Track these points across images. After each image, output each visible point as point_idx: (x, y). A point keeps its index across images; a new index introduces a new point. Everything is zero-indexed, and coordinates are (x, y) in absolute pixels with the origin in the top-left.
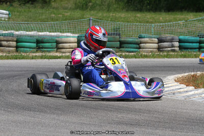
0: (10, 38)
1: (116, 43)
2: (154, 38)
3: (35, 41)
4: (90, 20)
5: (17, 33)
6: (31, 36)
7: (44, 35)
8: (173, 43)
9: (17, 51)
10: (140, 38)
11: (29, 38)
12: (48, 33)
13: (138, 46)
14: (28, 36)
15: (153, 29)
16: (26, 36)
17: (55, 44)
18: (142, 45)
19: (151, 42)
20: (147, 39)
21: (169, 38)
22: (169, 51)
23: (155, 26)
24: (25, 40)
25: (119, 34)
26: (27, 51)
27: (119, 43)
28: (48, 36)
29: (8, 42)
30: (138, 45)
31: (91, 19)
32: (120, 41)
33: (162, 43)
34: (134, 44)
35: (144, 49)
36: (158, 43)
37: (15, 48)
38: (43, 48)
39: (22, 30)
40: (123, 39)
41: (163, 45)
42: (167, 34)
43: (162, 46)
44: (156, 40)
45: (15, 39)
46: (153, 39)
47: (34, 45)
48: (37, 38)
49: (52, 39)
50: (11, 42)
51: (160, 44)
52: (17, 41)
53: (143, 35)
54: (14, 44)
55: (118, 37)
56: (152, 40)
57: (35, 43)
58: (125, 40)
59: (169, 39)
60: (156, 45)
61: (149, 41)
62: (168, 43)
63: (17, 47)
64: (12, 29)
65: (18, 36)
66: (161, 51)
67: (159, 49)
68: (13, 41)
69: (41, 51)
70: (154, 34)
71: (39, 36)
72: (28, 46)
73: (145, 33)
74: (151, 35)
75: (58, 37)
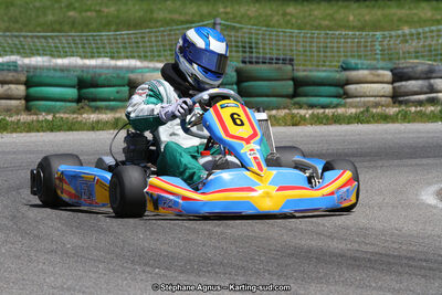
0: (10, 76)
1: (283, 83)
2: (382, 69)
3: (75, 81)
4: (215, 24)
5: (27, 61)
6: (63, 69)
7: (95, 67)
8: (432, 81)
9: (28, 109)
10: (345, 69)
11: (58, 74)
12: (107, 61)
13: (341, 91)
14: (55, 69)
15: (378, 47)
16: (48, 69)
17: (127, 89)
18: (351, 88)
19: (376, 79)
20: (366, 72)
21: (420, 68)
22: (420, 103)
23: (384, 37)
24: (48, 80)
25: (291, 60)
26: (54, 107)
27: (291, 83)
28: (108, 68)
29: (6, 87)
30: (341, 89)
31: (218, 21)
32: (293, 79)
33: (404, 83)
34: (330, 85)
35: (358, 99)
36: (392, 83)
37: (23, 102)
38: (95, 100)
39: (39, 55)
40: (300, 74)
41: (405, 86)
42: (417, 58)
43: (403, 90)
44: (388, 75)
45: (23, 79)
46: (381, 72)
47: (73, 92)
48: (79, 73)
49: (118, 77)
50: (13, 86)
51: (397, 84)
52: (28, 84)
53: (353, 61)
54: (21, 89)
55: (289, 67)
56: (378, 76)
57: (73, 87)
58: (306, 76)
59: (422, 72)
60: (388, 88)
61: (370, 78)
62: (420, 82)
63: (28, 98)
64: (12, 53)
65: (29, 68)
66: (401, 103)
67: (396, 97)
68: (17, 82)
69: (91, 107)
70: (383, 59)
71: (83, 68)
72: (57, 96)
73: (360, 57)
74: (374, 62)
75: (133, 69)
